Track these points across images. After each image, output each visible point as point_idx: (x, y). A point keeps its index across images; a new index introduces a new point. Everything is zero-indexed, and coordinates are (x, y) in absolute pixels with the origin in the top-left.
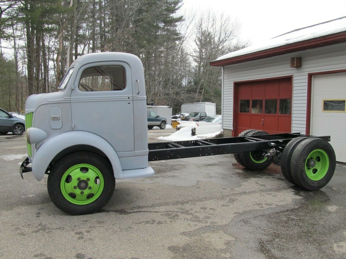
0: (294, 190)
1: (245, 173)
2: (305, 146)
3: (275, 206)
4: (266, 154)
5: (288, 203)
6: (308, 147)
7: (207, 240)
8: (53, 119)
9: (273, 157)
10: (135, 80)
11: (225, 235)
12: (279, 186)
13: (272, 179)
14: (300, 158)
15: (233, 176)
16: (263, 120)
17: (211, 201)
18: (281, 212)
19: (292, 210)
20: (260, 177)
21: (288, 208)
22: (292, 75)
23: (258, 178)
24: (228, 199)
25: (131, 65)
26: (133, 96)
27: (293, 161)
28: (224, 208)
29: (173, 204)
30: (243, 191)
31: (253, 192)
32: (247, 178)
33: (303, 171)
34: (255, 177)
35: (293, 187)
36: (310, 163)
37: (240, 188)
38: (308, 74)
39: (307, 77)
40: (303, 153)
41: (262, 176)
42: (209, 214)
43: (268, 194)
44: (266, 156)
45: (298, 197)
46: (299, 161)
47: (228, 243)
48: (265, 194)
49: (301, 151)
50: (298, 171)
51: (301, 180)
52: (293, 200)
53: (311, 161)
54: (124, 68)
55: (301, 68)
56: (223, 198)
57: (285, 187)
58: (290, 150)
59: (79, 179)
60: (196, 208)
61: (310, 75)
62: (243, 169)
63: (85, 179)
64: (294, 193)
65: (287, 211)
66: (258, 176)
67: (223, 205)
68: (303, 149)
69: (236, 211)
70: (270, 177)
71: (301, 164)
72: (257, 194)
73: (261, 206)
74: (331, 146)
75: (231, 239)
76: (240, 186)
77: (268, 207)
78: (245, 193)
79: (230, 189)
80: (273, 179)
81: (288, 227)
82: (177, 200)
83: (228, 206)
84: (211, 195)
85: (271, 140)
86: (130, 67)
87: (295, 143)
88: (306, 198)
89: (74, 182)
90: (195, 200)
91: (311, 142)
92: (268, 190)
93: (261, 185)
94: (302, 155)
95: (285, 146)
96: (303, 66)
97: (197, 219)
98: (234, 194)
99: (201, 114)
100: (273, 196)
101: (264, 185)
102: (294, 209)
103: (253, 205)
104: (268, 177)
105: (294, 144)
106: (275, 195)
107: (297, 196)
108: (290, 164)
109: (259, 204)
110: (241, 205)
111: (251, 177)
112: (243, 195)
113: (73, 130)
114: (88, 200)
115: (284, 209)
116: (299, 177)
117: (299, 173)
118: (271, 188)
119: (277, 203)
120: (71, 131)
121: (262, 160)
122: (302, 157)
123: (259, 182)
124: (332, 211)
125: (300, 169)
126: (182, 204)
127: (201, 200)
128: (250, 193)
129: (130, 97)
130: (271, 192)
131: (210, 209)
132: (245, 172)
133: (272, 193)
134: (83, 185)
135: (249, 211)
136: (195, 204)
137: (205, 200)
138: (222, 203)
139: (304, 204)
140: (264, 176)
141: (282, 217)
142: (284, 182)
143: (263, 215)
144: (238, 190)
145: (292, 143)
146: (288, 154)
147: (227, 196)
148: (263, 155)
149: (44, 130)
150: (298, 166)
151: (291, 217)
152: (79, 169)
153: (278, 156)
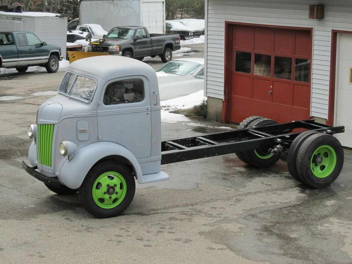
0: (300, 189)
1: (249, 172)
2: (310, 142)
3: (279, 204)
4: (273, 149)
5: (292, 200)
6: (313, 144)
7: (225, 227)
8: (81, 132)
9: (280, 152)
10: (153, 92)
11: (238, 224)
12: (285, 185)
13: (279, 178)
14: (305, 155)
15: (235, 176)
16: (271, 86)
17: (218, 201)
18: (284, 207)
19: (294, 206)
20: (265, 176)
21: (290, 205)
22: (312, 28)
23: (263, 177)
24: (234, 199)
25: (148, 78)
26: (151, 107)
27: (299, 158)
28: (232, 206)
29: (184, 206)
30: (249, 191)
31: (258, 192)
32: (251, 177)
33: (308, 169)
34: (260, 176)
35: (299, 186)
36: (317, 160)
37: (244, 189)
38: (333, 30)
39: (330, 34)
40: (308, 150)
41: (269, 174)
42: (221, 212)
43: (273, 193)
44: (272, 152)
45: (303, 195)
46: (304, 159)
47: (240, 228)
48: (270, 193)
49: (306, 148)
50: (304, 169)
51: (306, 178)
52: (296, 198)
53: (318, 157)
54: (142, 81)
55: (324, 20)
56: (229, 199)
57: (292, 186)
58: (296, 147)
59: (108, 185)
60: (207, 208)
61: (334, 33)
62: (245, 167)
63: (113, 185)
64: (299, 191)
65: (290, 206)
66: (264, 175)
67: (231, 205)
68: (309, 147)
69: (243, 208)
70: (277, 175)
71: (306, 161)
72: (262, 194)
73: (266, 204)
74: (338, 141)
75: (243, 226)
76: (244, 187)
77: (272, 204)
78: (250, 193)
79: (234, 190)
80: (281, 177)
81: (288, 217)
82: (185, 203)
83: (236, 205)
84: (216, 197)
85: (278, 136)
86: (148, 80)
87: (302, 139)
88: (310, 195)
89: (104, 188)
90: (203, 202)
91: (318, 138)
92: (273, 190)
93: (267, 185)
94: (307, 153)
95: (292, 142)
96: (326, 18)
97: (211, 215)
98: (239, 195)
99: (136, 31)
100: (278, 195)
101: (270, 185)
102: (296, 205)
103: (259, 203)
104: (275, 175)
105: (300, 141)
106: (280, 194)
107: (301, 194)
108: (296, 162)
109: (264, 203)
110: (248, 204)
111: (255, 177)
112: (249, 196)
113: (99, 141)
114: (113, 205)
115: (287, 206)
116: (304, 174)
117: (304, 170)
118: (277, 187)
119: (281, 201)
120: (97, 142)
121: (268, 155)
122: (307, 155)
123: (265, 182)
124: (329, 205)
125: (305, 167)
126: (192, 206)
127: (209, 202)
128: (255, 193)
129: (148, 109)
130: (276, 192)
131: (220, 208)
132: (248, 170)
133: (278, 192)
134: (111, 190)
135: (256, 208)
136: (204, 205)
137: (212, 201)
138: (230, 203)
139: (306, 200)
140: (270, 175)
141: (284, 211)
142: (292, 180)
143: (268, 211)
144: (242, 190)
145: (299, 139)
146: (295, 151)
147: (233, 197)
148: (269, 150)
149: (75, 143)
150: (304, 163)
151: (292, 211)
152: (107, 176)
153: (286, 151)
